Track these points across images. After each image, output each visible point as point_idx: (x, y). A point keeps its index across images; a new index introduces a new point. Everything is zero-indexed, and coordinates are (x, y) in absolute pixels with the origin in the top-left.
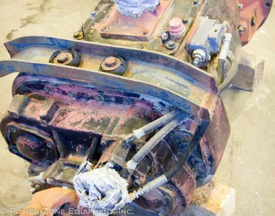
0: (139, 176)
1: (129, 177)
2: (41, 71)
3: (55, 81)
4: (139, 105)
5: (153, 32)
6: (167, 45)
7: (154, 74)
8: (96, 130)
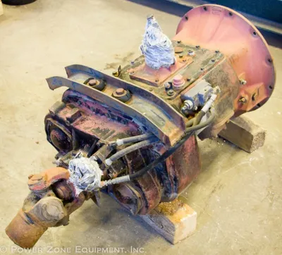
0: (113, 172)
1: (106, 171)
2: (77, 88)
3: (86, 98)
4: (131, 125)
5: (164, 81)
6: (168, 92)
7: (144, 106)
8: (98, 135)
